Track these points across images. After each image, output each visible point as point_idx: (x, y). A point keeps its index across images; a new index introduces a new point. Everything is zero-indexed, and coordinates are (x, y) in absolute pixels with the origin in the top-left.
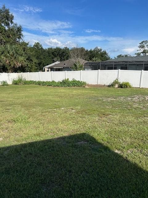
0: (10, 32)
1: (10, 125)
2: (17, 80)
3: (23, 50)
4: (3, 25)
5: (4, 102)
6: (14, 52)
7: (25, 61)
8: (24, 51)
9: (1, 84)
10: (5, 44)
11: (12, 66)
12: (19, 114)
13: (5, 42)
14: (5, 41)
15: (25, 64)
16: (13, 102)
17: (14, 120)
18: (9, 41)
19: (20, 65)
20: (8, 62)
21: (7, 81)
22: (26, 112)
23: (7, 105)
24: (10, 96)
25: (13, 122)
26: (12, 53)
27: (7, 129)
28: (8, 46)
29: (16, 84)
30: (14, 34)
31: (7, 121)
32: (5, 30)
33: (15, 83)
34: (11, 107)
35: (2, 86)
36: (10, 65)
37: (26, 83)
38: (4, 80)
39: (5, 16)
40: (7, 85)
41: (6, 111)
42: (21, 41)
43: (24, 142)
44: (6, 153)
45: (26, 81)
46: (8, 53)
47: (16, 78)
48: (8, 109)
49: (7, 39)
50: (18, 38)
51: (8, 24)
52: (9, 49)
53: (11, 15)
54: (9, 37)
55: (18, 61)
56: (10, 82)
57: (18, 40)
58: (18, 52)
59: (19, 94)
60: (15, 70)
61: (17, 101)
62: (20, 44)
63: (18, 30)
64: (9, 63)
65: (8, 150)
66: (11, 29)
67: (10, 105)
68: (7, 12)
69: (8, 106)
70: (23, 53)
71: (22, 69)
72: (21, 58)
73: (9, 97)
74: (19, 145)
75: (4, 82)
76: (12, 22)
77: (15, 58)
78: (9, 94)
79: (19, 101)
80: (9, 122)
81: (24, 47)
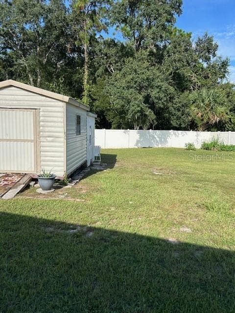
0: (210, 70)
1: (201, 212)
2: (210, 143)
3: (226, 96)
4: (201, 61)
5: (190, 174)
6: (212, 100)
7: (227, 114)
8: (228, 97)
9: (186, 147)
10: (198, 89)
11: (205, 121)
12: (214, 197)
13: (199, 87)
14: (199, 84)
15: (226, 117)
16: (204, 176)
17: (207, 207)
18: (206, 84)
19: (218, 119)
20: (200, 114)
21: (194, 144)
22: (226, 197)
23: (193, 180)
24: (198, 166)
25: (205, 209)
26: (207, 101)
27: (196, 217)
28: (204, 91)
29: (207, 149)
30: (215, 73)
31: (196, 205)
32: (202, 68)
33: (206, 147)
34: (201, 185)
35: (185, 151)
36: (202, 120)
37: (223, 148)
38: (191, 142)
39: (206, 47)
40: (194, 149)
41: (194, 188)
42: (224, 81)
43: (225, 248)
44: (199, 255)
45: (224, 146)
46: (203, 101)
47: (208, 139)
48: (197, 187)
49: (204, 82)
50: (221, 78)
51: (207, 59)
52: (204, 95)
53: (216, 44)
54: (206, 77)
55: (216, 113)
56: (198, 146)
57: (219, 80)
58: (217, 100)
59: (211, 165)
60: (209, 127)
61: (210, 176)
62: (221, 88)
63: (223, 66)
64: (202, 116)
65: (201, 252)
66: (212, 66)
67: (199, 181)
68: (210, 40)
69: (196, 182)
70: (226, 100)
71: (220, 127)
72: (221, 109)
73: (197, 168)
74: (218, 249)
75: (191, 145)
76: (214, 55)
77: (212, 108)
78: (197, 163)
79: (213, 177)
80: (199, 206)
81: (228, 90)
